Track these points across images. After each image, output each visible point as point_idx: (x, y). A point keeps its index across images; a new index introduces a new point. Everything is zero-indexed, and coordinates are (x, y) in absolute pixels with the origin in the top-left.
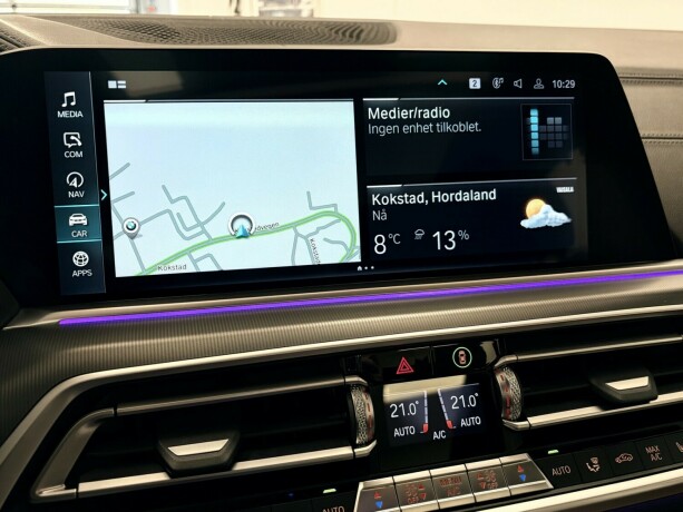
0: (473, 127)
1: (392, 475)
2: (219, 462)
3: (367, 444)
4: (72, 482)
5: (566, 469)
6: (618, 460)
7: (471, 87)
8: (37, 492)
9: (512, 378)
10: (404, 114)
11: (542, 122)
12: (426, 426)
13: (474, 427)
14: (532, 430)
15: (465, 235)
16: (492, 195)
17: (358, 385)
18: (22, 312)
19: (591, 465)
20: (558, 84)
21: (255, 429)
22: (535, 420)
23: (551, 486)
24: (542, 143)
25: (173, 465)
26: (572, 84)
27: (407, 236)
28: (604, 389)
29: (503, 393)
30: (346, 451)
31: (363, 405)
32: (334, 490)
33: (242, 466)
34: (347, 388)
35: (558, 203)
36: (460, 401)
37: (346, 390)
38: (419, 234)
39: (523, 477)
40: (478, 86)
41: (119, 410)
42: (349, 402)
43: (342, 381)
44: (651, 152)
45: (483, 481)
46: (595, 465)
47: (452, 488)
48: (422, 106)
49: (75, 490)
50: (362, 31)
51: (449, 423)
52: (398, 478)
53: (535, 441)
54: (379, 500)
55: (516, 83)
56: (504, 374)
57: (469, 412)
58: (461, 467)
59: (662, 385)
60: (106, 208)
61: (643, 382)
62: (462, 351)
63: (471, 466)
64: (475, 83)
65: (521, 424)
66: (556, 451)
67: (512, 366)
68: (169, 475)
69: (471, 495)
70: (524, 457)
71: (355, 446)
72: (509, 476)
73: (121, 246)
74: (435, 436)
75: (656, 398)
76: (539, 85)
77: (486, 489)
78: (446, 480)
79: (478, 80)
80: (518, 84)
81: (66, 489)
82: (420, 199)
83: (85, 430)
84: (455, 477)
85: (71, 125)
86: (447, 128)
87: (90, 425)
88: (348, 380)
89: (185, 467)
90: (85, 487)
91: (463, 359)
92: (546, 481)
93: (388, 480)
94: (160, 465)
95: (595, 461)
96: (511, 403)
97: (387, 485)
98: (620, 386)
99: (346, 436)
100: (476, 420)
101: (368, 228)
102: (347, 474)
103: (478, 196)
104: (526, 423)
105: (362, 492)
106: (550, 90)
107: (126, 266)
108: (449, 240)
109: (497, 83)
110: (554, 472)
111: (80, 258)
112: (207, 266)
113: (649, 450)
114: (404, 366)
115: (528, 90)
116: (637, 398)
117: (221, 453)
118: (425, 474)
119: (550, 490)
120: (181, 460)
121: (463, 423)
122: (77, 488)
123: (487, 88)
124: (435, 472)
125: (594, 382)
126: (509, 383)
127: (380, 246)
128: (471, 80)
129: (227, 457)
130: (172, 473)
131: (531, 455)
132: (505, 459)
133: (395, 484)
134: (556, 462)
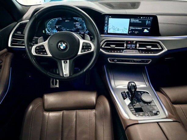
0: (140, 22)
4: (104, 46)
8: (102, 47)
10: (134, 20)
11: (148, 22)
12: (130, 47)
13: (134, 48)
15: (138, 32)
16: (141, 29)
20: (150, 18)
21: (117, 45)
22: (139, 48)
24: (148, 24)
26: (152, 18)
27: (132, 32)
31: (125, 45)
33: (116, 48)
35: (148, 30)
37: (124, 43)
38: (134, 32)
46: (144, 53)
48: (136, 20)
51: (132, 47)
53: (139, 50)
59: (152, 47)
60: (108, 27)
61: (150, 47)
63: (133, 51)
64: (142, 18)
67: (139, 44)
69: (132, 53)
72: (136, 52)
73: (109, 30)
76: (148, 18)
80: (146, 18)
82: (134, 28)
83: (106, 43)
85: (106, 20)
86: (138, 22)
89: (112, 47)
91: (134, 42)
93: (126, 50)
94: (110, 46)
98: (148, 47)
99: (124, 47)
101: (129, 30)
102: (123, 49)
103: (140, 29)
105: (124, 51)
106: (150, 19)
107: (109, 32)
108: (136, 32)
109: (144, 18)
111: (106, 31)
112: (115, 33)
113: (149, 52)
114: (129, 42)
115: (147, 19)
117: (114, 46)
118: (129, 51)
123: (143, 18)
126: (138, 45)
127: (130, 32)
134: (140, 52)
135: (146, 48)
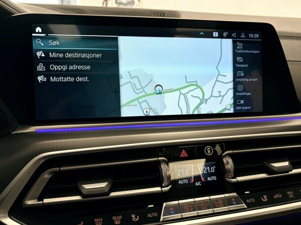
1: (178, 200)
2: (104, 192)
3: (167, 186)
4: (40, 198)
5: (253, 200)
6: (275, 197)
7: (214, 36)
8: (26, 202)
9: (230, 161)
12: (193, 180)
13: (213, 181)
14: (238, 183)
17: (164, 161)
18: (19, 126)
19: (264, 198)
20: (251, 35)
21: (120, 179)
22: (240, 179)
23: (246, 207)
25: (84, 192)
26: (257, 36)
28: (269, 166)
29: (226, 167)
30: (158, 189)
31: (166, 170)
32: (153, 206)
33: (113, 194)
34: (159, 162)
36: (207, 170)
37: (158, 163)
39: (234, 203)
40: (217, 36)
41: (61, 169)
42: (160, 168)
43: (157, 159)
44: (291, 66)
45: (217, 204)
46: (265, 199)
47: (203, 206)
49: (42, 202)
50: (165, 14)
51: (203, 179)
52: (181, 202)
53: (239, 188)
54: (172, 211)
55: (233, 35)
56: (227, 159)
57: (211, 175)
58: (207, 198)
59: (295, 165)
61: (286, 164)
62: (208, 148)
63: (212, 197)
65: (234, 180)
66: (248, 192)
67: (230, 155)
68: (82, 197)
69: (212, 210)
70: (234, 194)
71: (162, 187)
72: (228, 202)
74: (197, 184)
75: (292, 171)
76: (243, 36)
77: (219, 207)
78: (201, 203)
79: (217, 33)
81: (38, 201)
84: (205, 202)
87: (49, 175)
88: (159, 158)
89: (89, 193)
90: (46, 201)
91: (209, 151)
92: (244, 205)
93: (176, 202)
94: (78, 193)
95: (265, 197)
96: (230, 171)
97: (175, 204)
98: (277, 165)
100: (214, 178)
104: (236, 179)
105: (165, 207)
106: (247, 37)
109: (225, 34)
110: (248, 201)
113: (288, 193)
114: (184, 154)
116: (283, 170)
117: (104, 188)
118: (192, 200)
119: (246, 208)
120: (87, 190)
121: (209, 179)
122: (43, 201)
124: (196, 199)
125: (265, 163)
126: (229, 164)
128: (214, 33)
129: (107, 190)
130: (83, 196)
131: (238, 194)
132: (226, 195)
133: (179, 204)
134: (248, 196)
135: (270, 171)
